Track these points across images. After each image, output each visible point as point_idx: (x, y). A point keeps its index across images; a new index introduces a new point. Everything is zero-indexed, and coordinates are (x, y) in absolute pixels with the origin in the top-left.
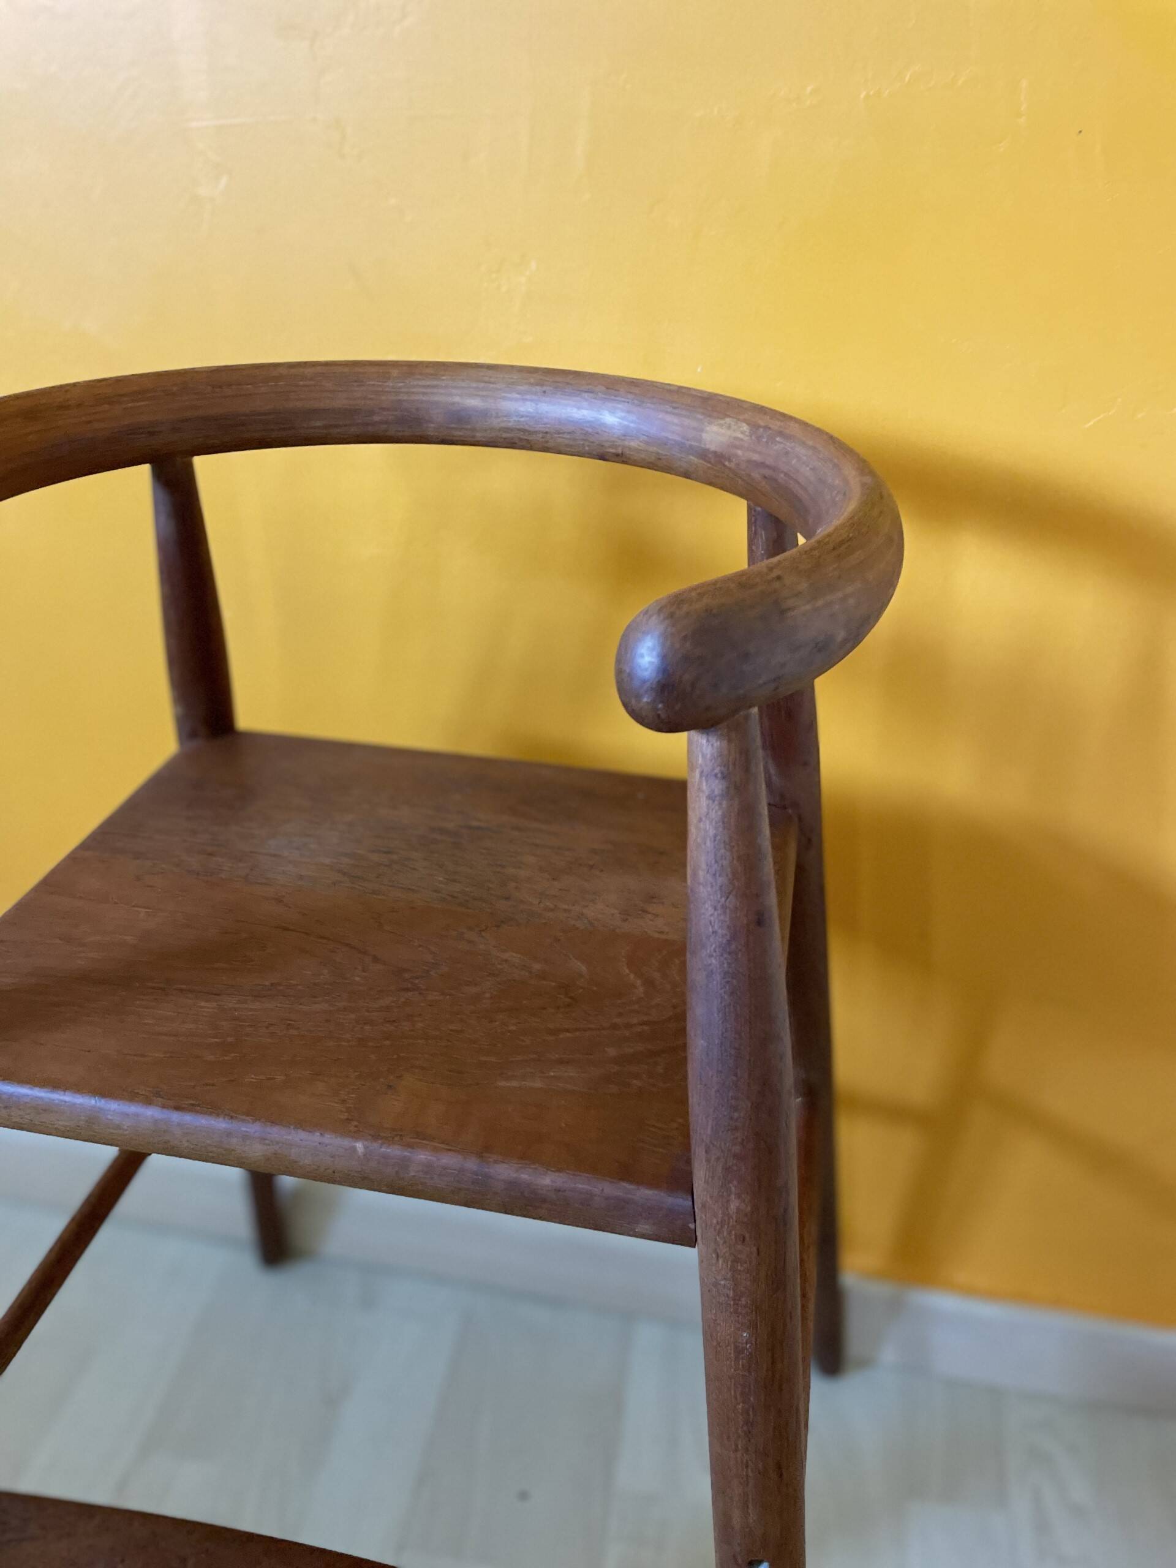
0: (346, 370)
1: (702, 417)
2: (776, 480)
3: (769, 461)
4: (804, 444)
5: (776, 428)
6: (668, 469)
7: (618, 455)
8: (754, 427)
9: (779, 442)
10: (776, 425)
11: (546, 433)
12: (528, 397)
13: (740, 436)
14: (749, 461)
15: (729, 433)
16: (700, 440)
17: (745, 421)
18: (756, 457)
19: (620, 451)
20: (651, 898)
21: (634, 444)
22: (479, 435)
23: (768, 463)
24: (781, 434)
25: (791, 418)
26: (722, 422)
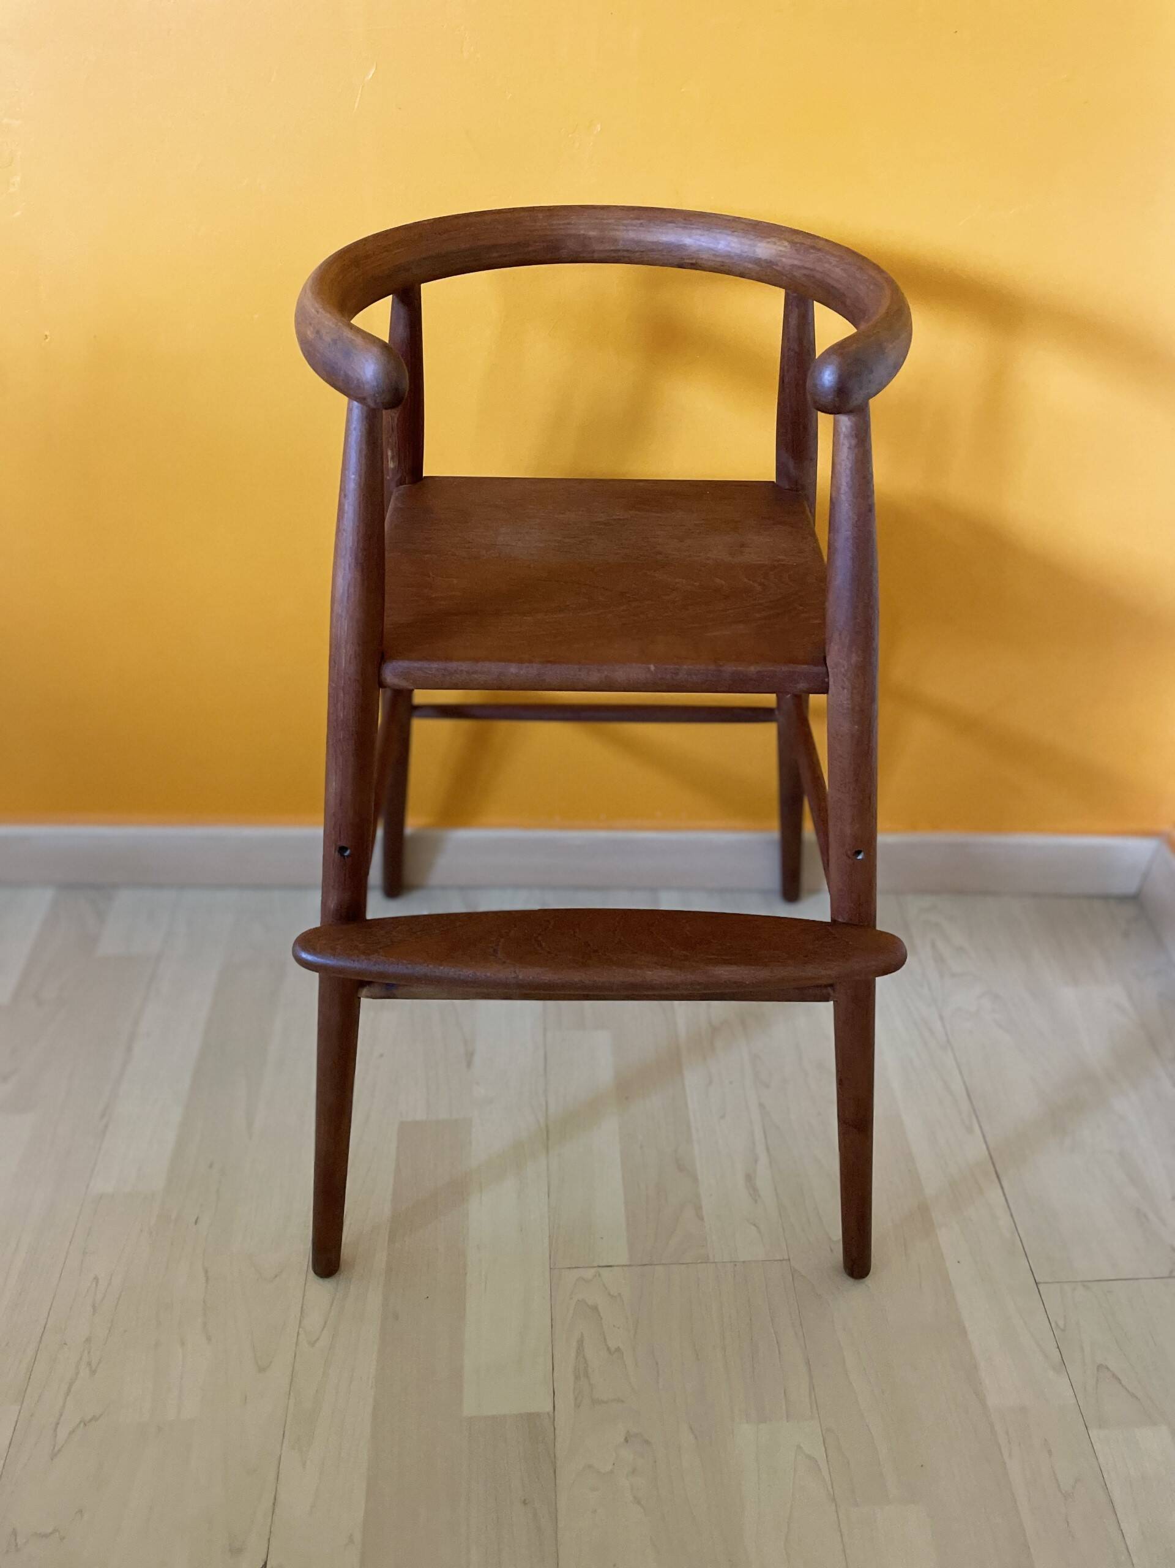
0: (509, 215)
1: (753, 237)
2: (813, 277)
3: (808, 265)
4: (833, 255)
5: (809, 243)
6: (729, 272)
7: (692, 264)
8: (793, 243)
9: (812, 253)
10: (808, 242)
11: (643, 252)
12: (630, 228)
13: (783, 249)
14: (793, 266)
15: (775, 247)
16: (754, 252)
17: (785, 239)
18: (796, 262)
19: (694, 261)
20: (743, 545)
21: (705, 256)
22: (596, 256)
23: (806, 266)
24: (813, 247)
25: (818, 237)
26: (769, 240)
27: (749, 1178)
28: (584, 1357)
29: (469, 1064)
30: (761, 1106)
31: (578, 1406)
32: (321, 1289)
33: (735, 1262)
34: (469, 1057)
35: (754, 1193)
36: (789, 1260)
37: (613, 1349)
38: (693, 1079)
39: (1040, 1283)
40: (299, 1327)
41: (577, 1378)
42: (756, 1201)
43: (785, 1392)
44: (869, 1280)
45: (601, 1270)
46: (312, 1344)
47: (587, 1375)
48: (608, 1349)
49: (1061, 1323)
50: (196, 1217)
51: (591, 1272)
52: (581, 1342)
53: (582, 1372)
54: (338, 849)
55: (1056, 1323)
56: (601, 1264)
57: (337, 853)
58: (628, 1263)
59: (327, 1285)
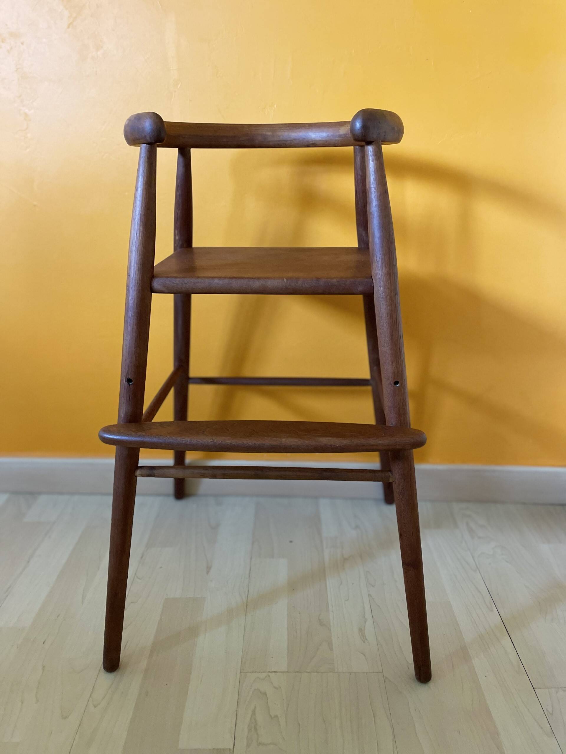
27: (361, 630)
28: (255, 719)
29: (208, 572)
30: (370, 595)
31: (248, 746)
32: (106, 678)
33: (350, 672)
34: (209, 569)
35: (364, 638)
36: (383, 672)
37: (273, 716)
38: (331, 582)
39: (536, 688)
40: (90, 697)
41: (250, 730)
42: (364, 642)
43: (377, 743)
44: (431, 684)
45: (270, 674)
46: (95, 706)
47: (256, 729)
48: (270, 716)
49: (550, 710)
50: (44, 640)
51: (264, 675)
52: (254, 713)
53: (253, 727)
54: (127, 380)
55: (547, 709)
56: (271, 671)
57: (126, 382)
58: (287, 671)
59: (111, 676)
